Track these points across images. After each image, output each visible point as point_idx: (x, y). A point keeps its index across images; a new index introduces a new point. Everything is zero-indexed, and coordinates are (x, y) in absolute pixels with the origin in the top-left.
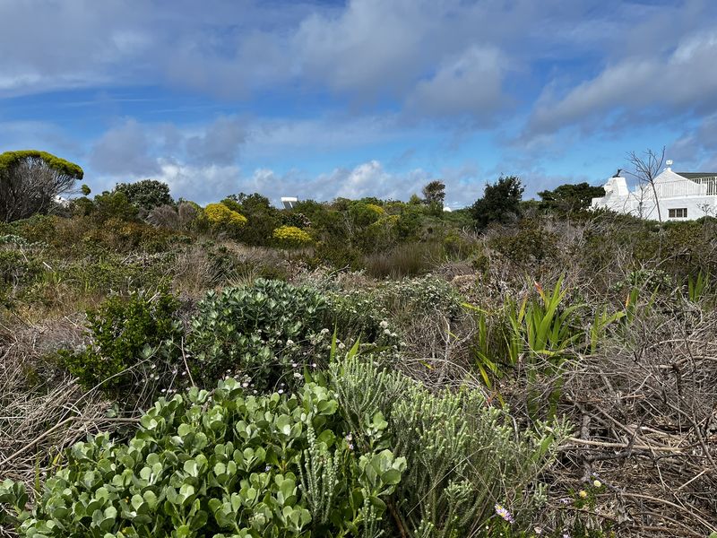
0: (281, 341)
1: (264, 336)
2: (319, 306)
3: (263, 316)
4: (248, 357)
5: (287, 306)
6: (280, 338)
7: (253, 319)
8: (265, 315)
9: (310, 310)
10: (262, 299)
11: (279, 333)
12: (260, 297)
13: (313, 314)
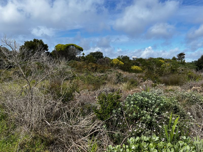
0: (152, 113)
1: (147, 110)
2: (164, 103)
3: (147, 105)
4: (143, 118)
5: (154, 102)
6: (152, 112)
7: (143, 105)
8: (147, 104)
9: (162, 105)
10: (147, 100)
11: (151, 111)
12: (146, 99)
13: (162, 106)
